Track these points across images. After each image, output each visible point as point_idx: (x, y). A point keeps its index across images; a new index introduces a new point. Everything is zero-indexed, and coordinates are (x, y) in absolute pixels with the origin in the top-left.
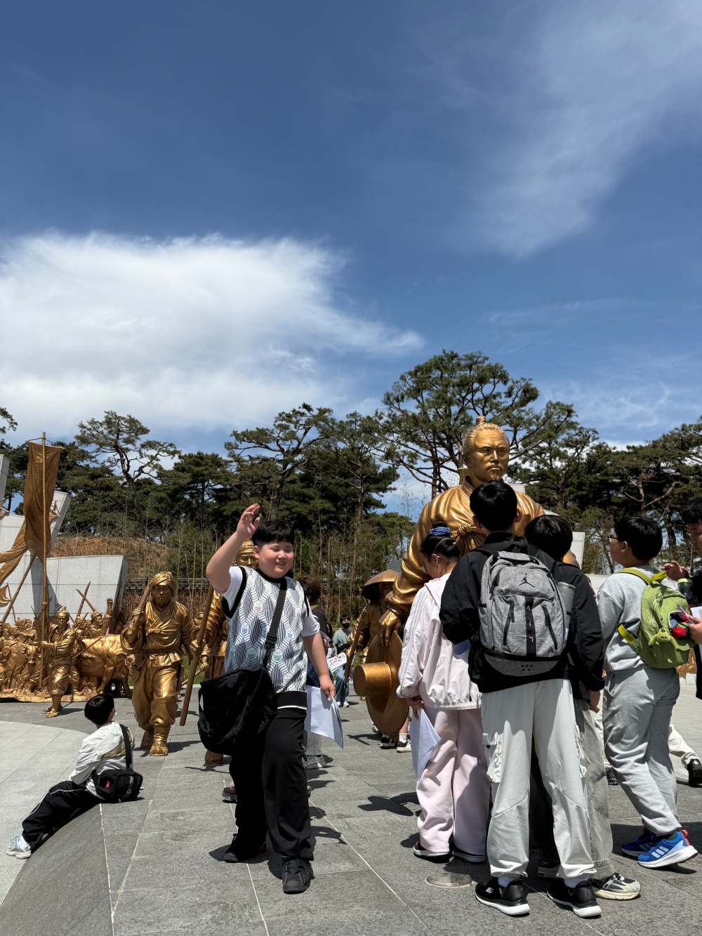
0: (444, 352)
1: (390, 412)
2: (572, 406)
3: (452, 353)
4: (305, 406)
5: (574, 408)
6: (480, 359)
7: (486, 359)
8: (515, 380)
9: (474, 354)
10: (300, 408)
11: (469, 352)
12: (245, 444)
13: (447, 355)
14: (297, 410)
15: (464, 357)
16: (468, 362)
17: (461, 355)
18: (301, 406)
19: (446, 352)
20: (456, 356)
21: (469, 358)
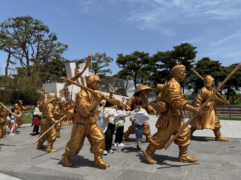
0: (28, 16)
1: (2, 30)
3: (31, 17)
6: (40, 23)
11: (37, 19)
15: (35, 20)
20: (32, 19)
21: (37, 21)
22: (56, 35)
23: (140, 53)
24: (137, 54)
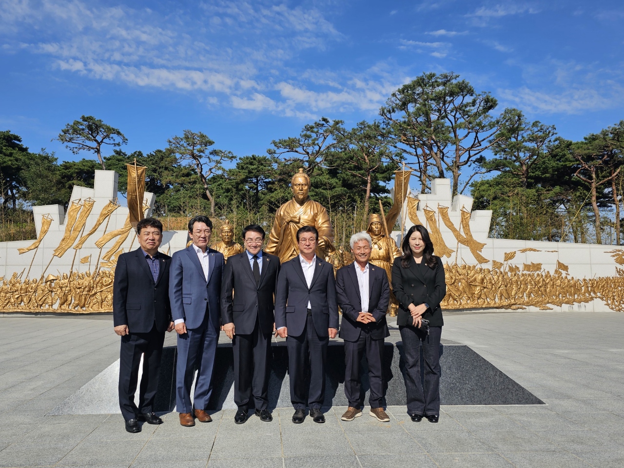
0: (425, 74)
4: (324, 120)
6: (453, 78)
7: (457, 77)
8: (478, 93)
9: (449, 73)
10: (320, 120)
11: (444, 73)
12: (282, 150)
13: (427, 76)
14: (318, 122)
15: (440, 77)
16: (444, 80)
21: (444, 78)
22: (490, 95)
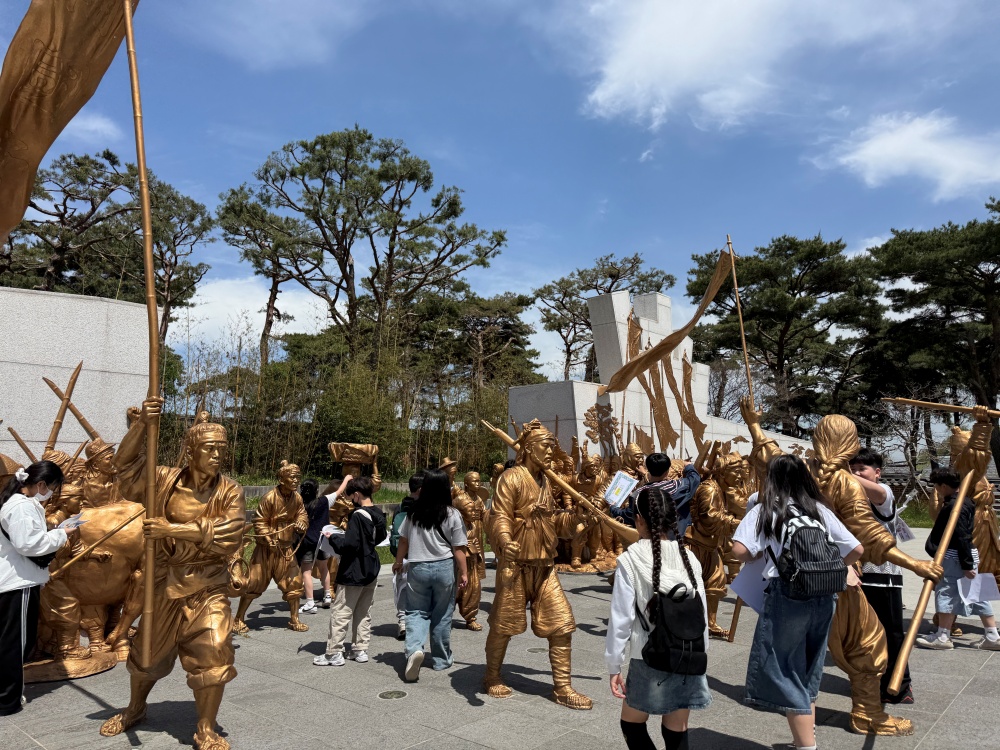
0: (357, 128)
1: (264, 191)
2: (505, 232)
4: (108, 156)
5: (506, 236)
6: (397, 151)
7: (406, 152)
8: (447, 188)
9: (393, 142)
10: (98, 155)
11: (387, 138)
13: (359, 135)
14: (92, 157)
16: (384, 150)
17: (375, 139)
18: (101, 154)
19: (359, 128)
20: (370, 138)
21: (386, 146)
22: (461, 194)
23: (801, 244)
24: (789, 249)
